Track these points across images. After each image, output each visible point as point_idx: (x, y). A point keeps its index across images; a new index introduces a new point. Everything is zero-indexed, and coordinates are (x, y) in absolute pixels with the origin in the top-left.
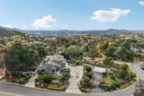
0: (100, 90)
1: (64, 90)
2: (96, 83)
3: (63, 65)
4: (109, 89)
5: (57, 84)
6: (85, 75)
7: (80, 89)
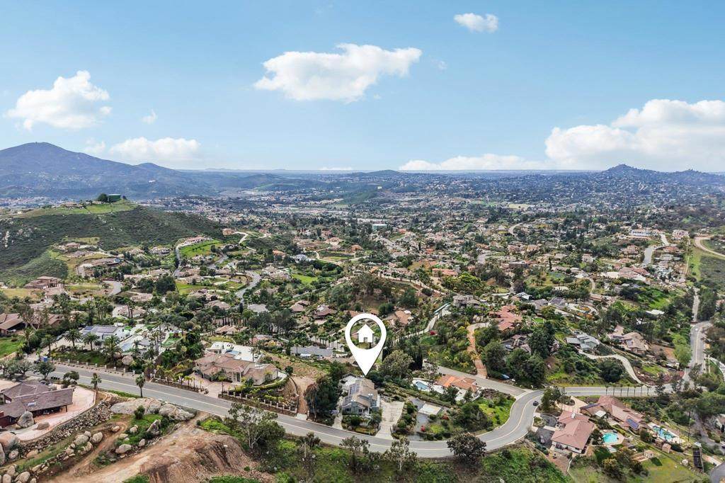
0: (418, 438)
1: (374, 434)
2: (417, 429)
3: (373, 402)
4: (430, 438)
5: (366, 428)
6: (403, 417)
7: (392, 435)
